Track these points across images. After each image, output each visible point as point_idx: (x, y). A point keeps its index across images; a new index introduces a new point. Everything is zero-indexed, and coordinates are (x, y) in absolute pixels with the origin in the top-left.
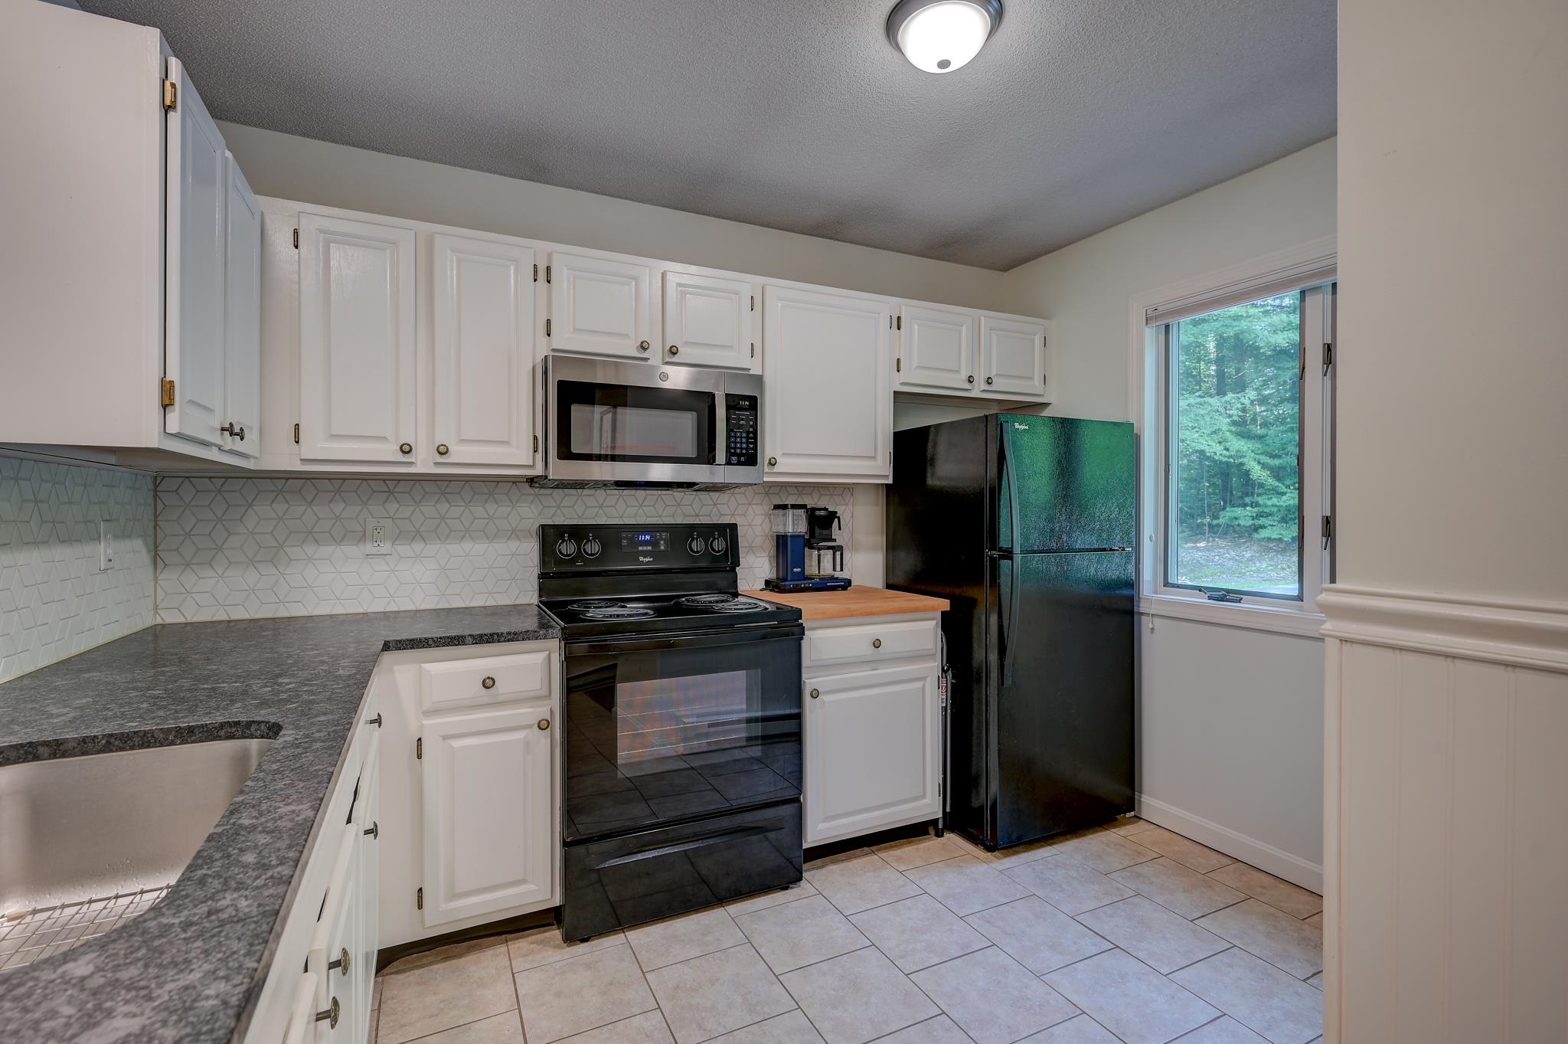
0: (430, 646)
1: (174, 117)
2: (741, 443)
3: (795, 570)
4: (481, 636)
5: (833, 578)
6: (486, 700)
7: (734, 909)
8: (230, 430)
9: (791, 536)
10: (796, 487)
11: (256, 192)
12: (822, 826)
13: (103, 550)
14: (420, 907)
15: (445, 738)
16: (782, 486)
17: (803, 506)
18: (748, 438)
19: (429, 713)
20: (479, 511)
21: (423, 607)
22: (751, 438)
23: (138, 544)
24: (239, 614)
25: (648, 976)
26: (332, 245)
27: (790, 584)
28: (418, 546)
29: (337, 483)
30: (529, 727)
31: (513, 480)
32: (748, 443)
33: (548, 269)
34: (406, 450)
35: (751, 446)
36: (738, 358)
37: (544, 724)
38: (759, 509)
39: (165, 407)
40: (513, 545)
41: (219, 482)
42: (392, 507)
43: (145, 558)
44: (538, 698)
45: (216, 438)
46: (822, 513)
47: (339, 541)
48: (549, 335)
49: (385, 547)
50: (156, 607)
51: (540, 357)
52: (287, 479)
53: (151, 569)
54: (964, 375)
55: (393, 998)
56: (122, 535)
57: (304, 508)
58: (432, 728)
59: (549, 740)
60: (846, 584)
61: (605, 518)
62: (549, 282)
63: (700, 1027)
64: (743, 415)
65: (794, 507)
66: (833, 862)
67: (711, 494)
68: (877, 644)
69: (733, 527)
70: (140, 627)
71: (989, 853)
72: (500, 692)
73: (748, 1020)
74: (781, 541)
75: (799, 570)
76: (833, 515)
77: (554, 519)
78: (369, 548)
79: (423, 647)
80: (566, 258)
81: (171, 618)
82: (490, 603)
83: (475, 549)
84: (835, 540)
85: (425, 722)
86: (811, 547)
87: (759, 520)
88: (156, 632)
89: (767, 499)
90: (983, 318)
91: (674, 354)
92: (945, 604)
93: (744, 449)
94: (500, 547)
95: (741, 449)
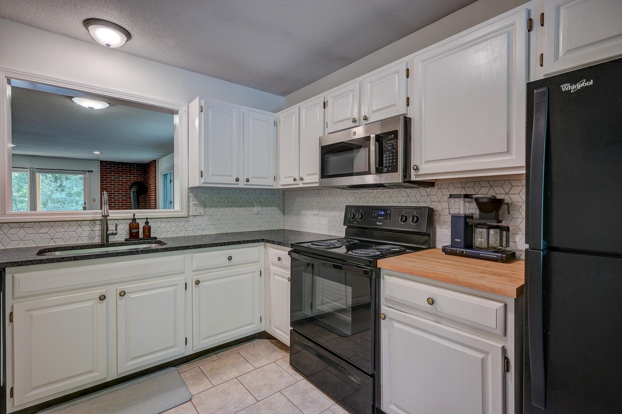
1: (203, 113)
7: (336, 407)
13: (256, 209)
14: (270, 325)
15: (274, 274)
18: (393, 156)
19: (272, 264)
22: (395, 156)
23: (275, 208)
24: (295, 229)
26: (285, 120)
28: (324, 212)
29: (309, 191)
30: (287, 279)
32: (392, 159)
33: (327, 101)
34: (294, 180)
35: (395, 160)
36: (400, 109)
39: (201, 177)
41: (292, 192)
42: (319, 198)
43: (279, 211)
47: (309, 209)
48: (327, 128)
50: (284, 225)
53: (281, 215)
56: (266, 206)
57: (303, 199)
58: (272, 269)
62: (327, 106)
64: (390, 143)
78: (315, 212)
80: (331, 94)
81: (286, 228)
91: (366, 120)
93: (391, 163)
95: (389, 163)
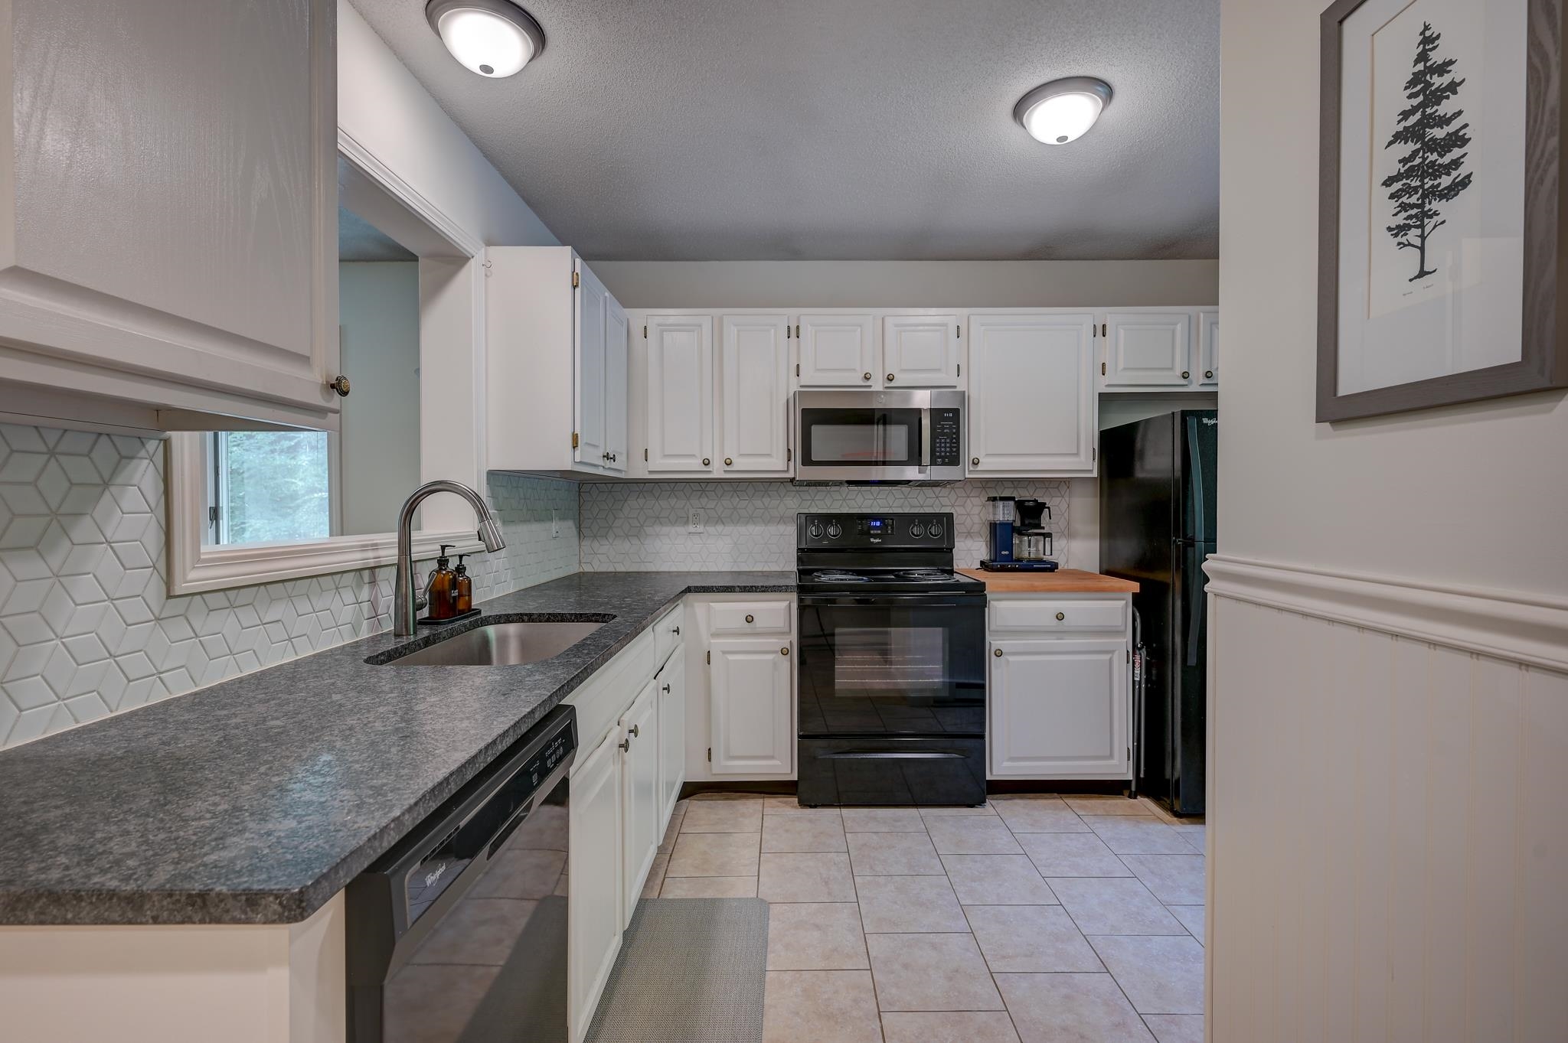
0: (714, 591)
1: (578, 290)
2: (945, 447)
3: (1003, 553)
4: (745, 587)
5: (1041, 561)
6: (749, 631)
7: (923, 811)
8: (607, 457)
9: (1000, 524)
10: (1012, 481)
11: (625, 306)
12: (1006, 764)
13: (554, 526)
14: (710, 760)
15: (724, 653)
16: (999, 481)
17: (1012, 499)
18: (951, 442)
19: (715, 635)
20: (758, 503)
21: (723, 570)
22: (954, 443)
23: (570, 523)
24: (621, 568)
25: (847, 835)
26: (665, 333)
27: (998, 565)
28: (720, 528)
29: (672, 485)
30: (775, 652)
31: (782, 480)
32: (951, 447)
33: (798, 327)
34: (706, 463)
35: (954, 449)
36: (948, 378)
37: (785, 651)
38: (976, 501)
39: (574, 448)
40: (782, 528)
41: (610, 486)
42: (704, 501)
43: (574, 531)
44: (783, 633)
45: (600, 462)
46: (1031, 504)
47: (673, 523)
48: (798, 376)
49: (700, 528)
50: (580, 562)
51: (791, 394)
52: (645, 483)
53: (577, 539)
54: (1178, 372)
55: (693, 811)
56: (563, 518)
57: (653, 502)
58: (717, 645)
59: (789, 663)
60: (1053, 567)
61: (847, 509)
62: (798, 337)
63: (871, 868)
64: (947, 425)
65: (1003, 499)
66: (1021, 798)
67: (934, 488)
68: (1060, 617)
69: (950, 516)
70: (572, 572)
71: (1176, 819)
72: (758, 626)
73: (906, 872)
74: (994, 527)
75: (1007, 553)
76: (1043, 506)
77: (810, 509)
78: (691, 528)
79: (710, 592)
80: (809, 318)
81: (588, 569)
82: (766, 569)
83: (756, 530)
84: (1043, 528)
85: (712, 641)
86: (1021, 534)
87: (976, 510)
88: (580, 575)
89: (984, 492)
90: (1202, 315)
91: (891, 380)
92: (1135, 587)
93: (948, 452)
94: (772, 529)
95: (946, 452)
